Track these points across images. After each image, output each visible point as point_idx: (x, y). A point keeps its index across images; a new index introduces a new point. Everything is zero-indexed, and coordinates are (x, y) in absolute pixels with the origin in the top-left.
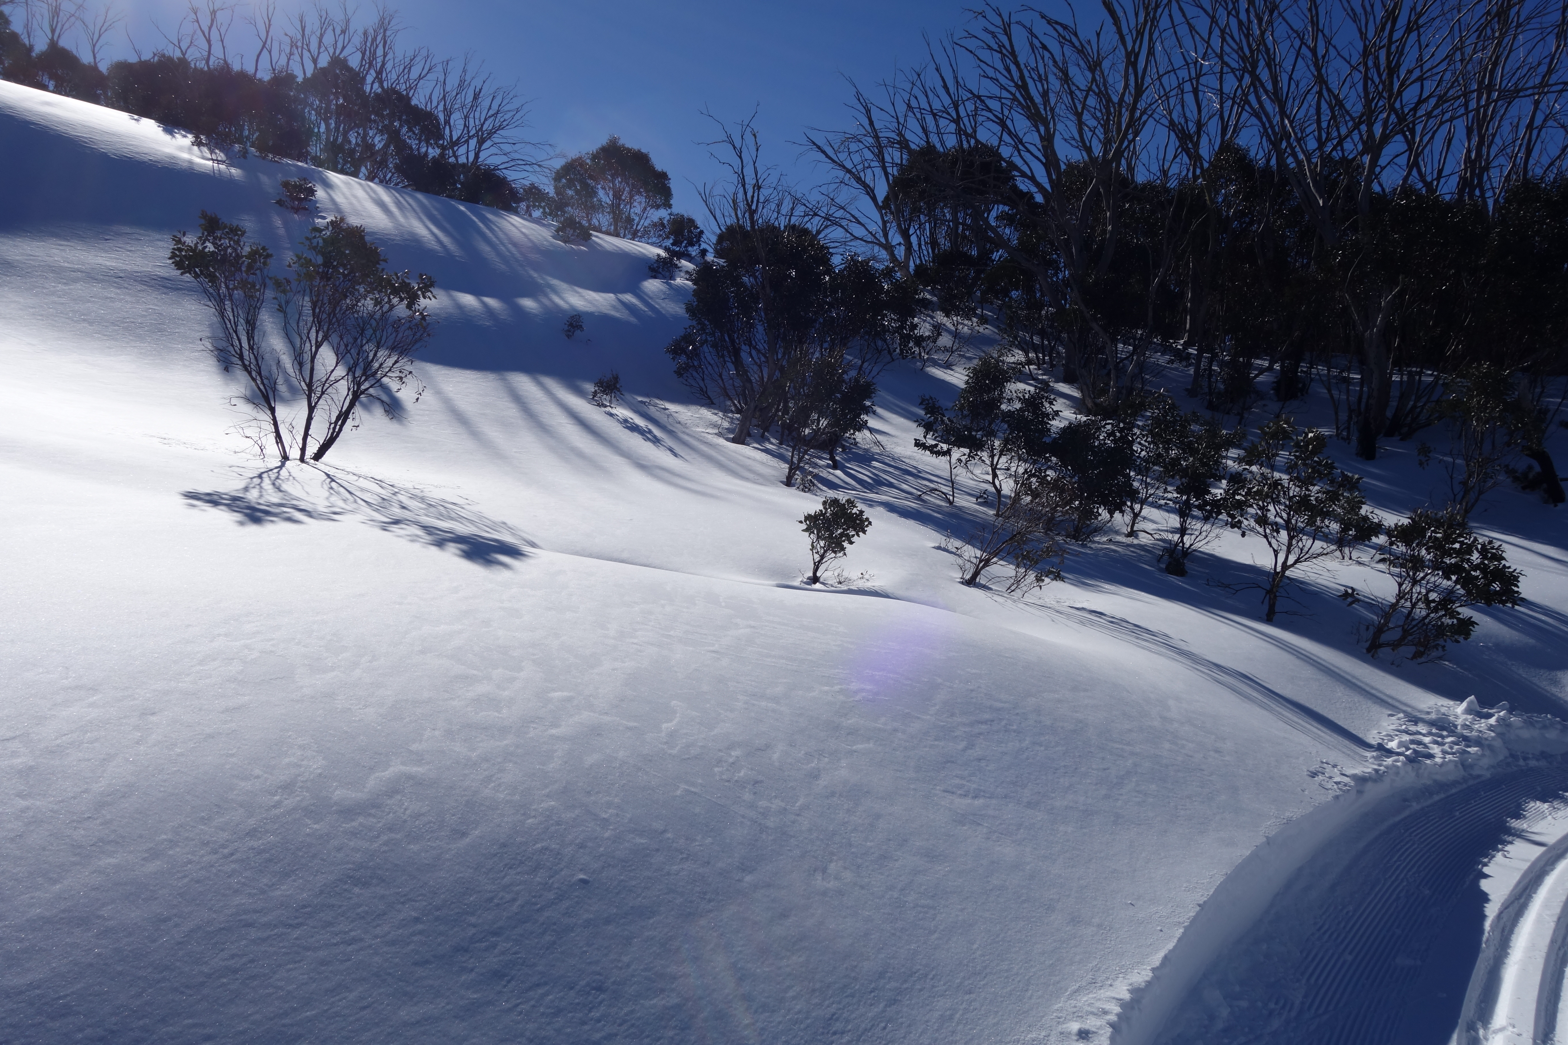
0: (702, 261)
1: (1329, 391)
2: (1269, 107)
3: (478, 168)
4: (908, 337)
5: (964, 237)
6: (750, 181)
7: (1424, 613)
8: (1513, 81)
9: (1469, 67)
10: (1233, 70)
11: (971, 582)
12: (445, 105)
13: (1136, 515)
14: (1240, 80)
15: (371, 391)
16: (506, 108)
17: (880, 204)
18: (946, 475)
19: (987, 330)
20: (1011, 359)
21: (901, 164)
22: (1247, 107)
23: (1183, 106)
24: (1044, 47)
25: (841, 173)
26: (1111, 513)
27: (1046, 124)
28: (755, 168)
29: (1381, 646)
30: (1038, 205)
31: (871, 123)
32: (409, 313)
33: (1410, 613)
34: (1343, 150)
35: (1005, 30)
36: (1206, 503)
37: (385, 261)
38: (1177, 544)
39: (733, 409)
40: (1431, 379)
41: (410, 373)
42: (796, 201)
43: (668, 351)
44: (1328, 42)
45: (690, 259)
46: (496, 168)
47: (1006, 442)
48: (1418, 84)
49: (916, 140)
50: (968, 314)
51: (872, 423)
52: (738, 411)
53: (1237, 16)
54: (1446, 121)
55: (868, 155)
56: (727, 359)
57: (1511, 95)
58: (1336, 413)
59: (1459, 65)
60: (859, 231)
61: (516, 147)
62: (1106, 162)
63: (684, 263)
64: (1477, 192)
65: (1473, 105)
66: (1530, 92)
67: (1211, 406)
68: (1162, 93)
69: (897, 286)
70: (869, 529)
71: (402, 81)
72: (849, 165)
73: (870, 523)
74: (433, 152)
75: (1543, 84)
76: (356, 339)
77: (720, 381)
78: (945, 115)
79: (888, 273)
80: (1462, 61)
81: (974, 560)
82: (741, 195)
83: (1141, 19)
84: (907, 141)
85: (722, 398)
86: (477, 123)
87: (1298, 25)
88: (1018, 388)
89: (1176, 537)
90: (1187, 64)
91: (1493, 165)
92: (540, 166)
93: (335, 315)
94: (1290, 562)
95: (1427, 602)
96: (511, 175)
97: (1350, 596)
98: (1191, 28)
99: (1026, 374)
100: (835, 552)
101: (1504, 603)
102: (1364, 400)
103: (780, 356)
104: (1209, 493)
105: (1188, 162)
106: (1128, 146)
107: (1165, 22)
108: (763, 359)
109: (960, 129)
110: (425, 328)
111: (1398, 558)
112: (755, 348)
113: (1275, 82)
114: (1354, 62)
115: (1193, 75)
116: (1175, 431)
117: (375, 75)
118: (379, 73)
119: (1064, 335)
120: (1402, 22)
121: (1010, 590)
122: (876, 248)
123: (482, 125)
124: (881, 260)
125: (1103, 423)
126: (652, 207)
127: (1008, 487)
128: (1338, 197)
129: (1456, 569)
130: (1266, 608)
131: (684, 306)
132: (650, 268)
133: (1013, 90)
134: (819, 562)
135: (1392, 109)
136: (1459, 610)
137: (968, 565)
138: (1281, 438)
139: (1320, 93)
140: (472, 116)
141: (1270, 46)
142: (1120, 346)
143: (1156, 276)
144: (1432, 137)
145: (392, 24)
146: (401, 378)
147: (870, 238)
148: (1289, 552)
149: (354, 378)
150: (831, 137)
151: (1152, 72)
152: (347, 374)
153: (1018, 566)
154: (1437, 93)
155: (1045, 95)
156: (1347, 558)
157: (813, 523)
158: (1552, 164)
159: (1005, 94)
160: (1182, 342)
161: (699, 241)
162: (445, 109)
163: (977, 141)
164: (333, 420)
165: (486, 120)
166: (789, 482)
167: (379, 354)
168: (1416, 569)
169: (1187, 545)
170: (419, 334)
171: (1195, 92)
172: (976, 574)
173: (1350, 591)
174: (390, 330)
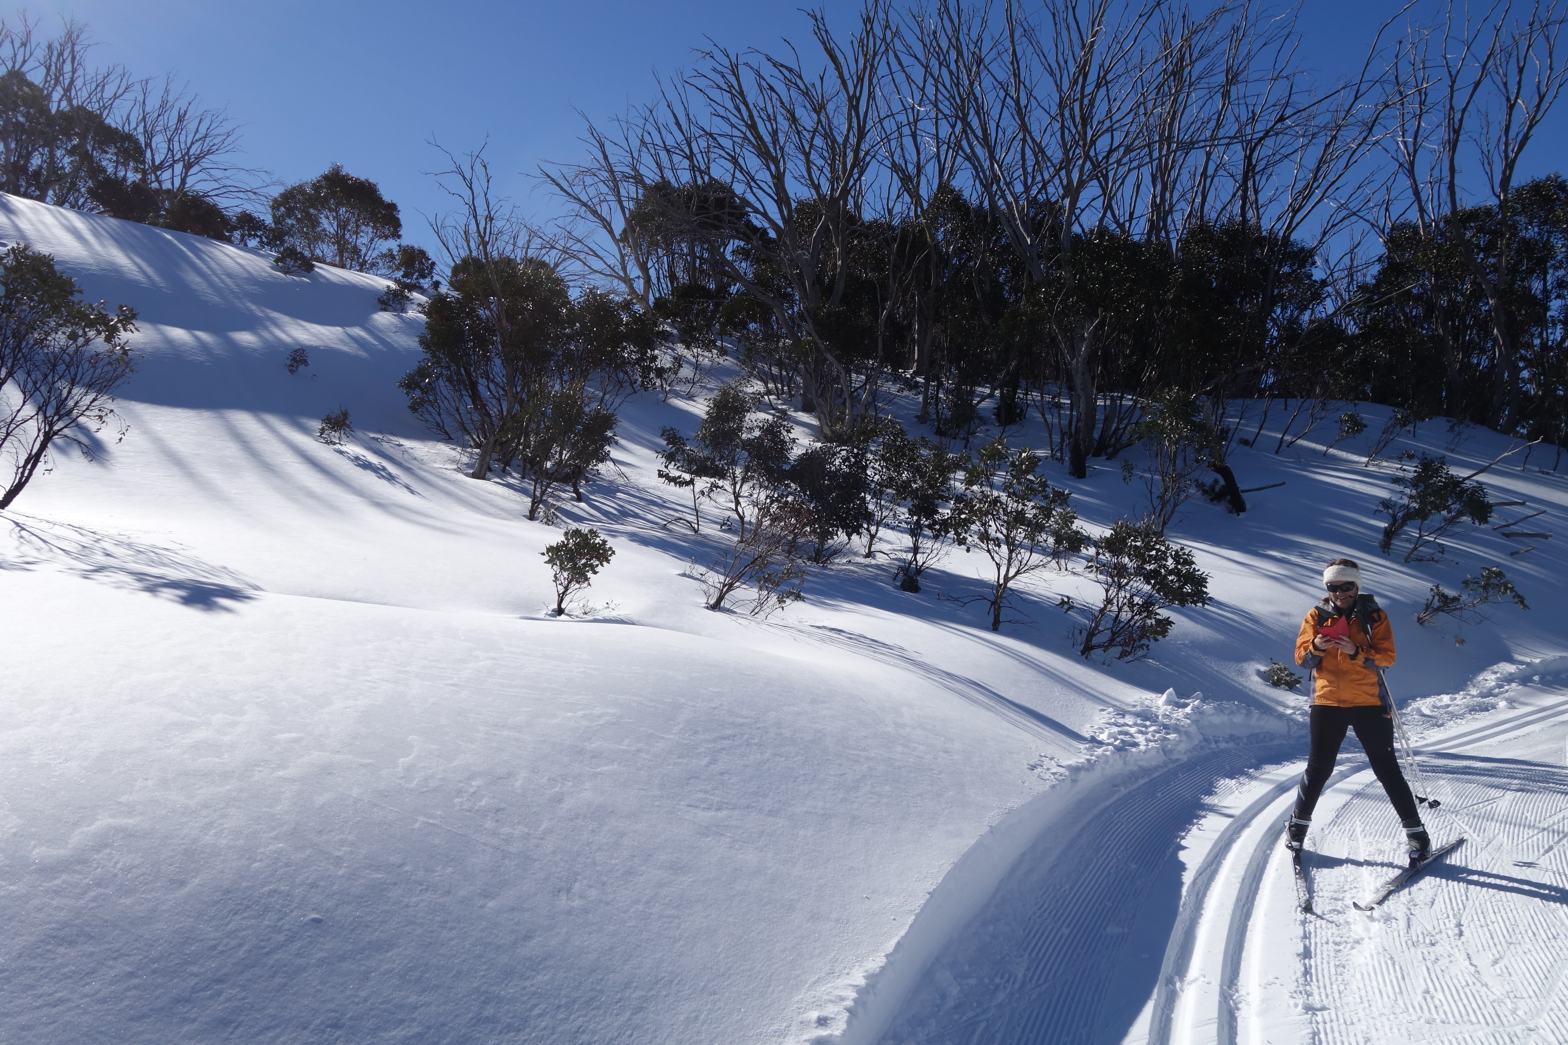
0: (435, 293)
1: (1043, 415)
2: (981, 152)
3: (185, 194)
4: (649, 369)
5: (702, 271)
6: (482, 212)
7: (1130, 615)
8: (1189, 134)
9: (1151, 120)
10: (946, 117)
11: (716, 607)
12: (145, 127)
13: (873, 537)
14: (953, 127)
15: (66, 431)
16: (215, 132)
17: (618, 237)
18: (691, 504)
19: (727, 362)
20: (750, 390)
21: (637, 199)
22: (960, 152)
23: (902, 149)
24: (772, 89)
25: (576, 206)
26: (849, 535)
27: (776, 163)
28: (487, 200)
29: (1092, 648)
30: (771, 241)
31: (606, 157)
32: (107, 346)
33: (1117, 616)
34: (1046, 193)
35: (733, 71)
36: (935, 522)
37: (81, 292)
38: (910, 563)
39: (472, 443)
40: (1131, 403)
41: (112, 411)
42: (532, 234)
43: (401, 386)
44: (1030, 94)
45: (422, 291)
46: (206, 195)
47: (747, 469)
48: (1109, 135)
49: (651, 176)
50: (708, 345)
51: (615, 454)
52: (478, 446)
53: (948, 67)
54: (1134, 168)
55: (604, 189)
56: (464, 393)
57: (1188, 147)
58: (1050, 436)
59: (1143, 119)
60: (597, 264)
61: (227, 173)
62: (834, 201)
63: (416, 295)
64: (1163, 234)
65: (1156, 154)
66: (1202, 144)
67: (939, 432)
68: (884, 136)
69: (636, 318)
70: (612, 558)
71: (94, 100)
72: (585, 199)
73: (614, 552)
74: (133, 177)
75: (1213, 138)
76: (46, 376)
77: (457, 416)
78: (677, 151)
79: (627, 306)
80: (1145, 114)
81: (718, 586)
82: (473, 227)
83: (861, 65)
84: (641, 175)
85: (460, 433)
86: (183, 146)
87: (1002, 76)
88: (757, 418)
89: (910, 556)
90: (906, 109)
91: (1175, 209)
92: (255, 193)
93: (20, 350)
94: (1011, 574)
95: (1131, 605)
96: (222, 203)
97: (1066, 604)
98: (908, 77)
99: (766, 404)
100: (578, 583)
101: (1195, 602)
102: (1074, 424)
103: (519, 389)
104: (938, 512)
105: (909, 200)
106: (855, 184)
107: (882, 69)
108: (501, 392)
109: (694, 166)
110: (127, 363)
111: (1104, 565)
112: (493, 381)
113: (985, 130)
114: (1053, 113)
115: (911, 120)
116: (904, 455)
117: (62, 92)
118: (68, 90)
119: (801, 366)
120: (1092, 77)
121: (754, 612)
122: (616, 281)
123: (189, 149)
124: (619, 292)
125: (839, 449)
126: (380, 237)
127: (750, 513)
128: (1044, 237)
129: (1155, 573)
130: (991, 619)
131: (417, 339)
132: (379, 300)
133: (744, 129)
134: (564, 593)
135: (1087, 157)
136: (1158, 611)
137: (712, 590)
138: (997, 457)
139: (1024, 140)
140: (176, 139)
141: (978, 95)
142: (854, 376)
143: (884, 309)
144: (1122, 183)
145: (81, 38)
146: (101, 417)
147: (608, 271)
148: (1009, 565)
149: (46, 417)
150: (565, 170)
151: (873, 115)
152: (37, 414)
153: (761, 589)
154: (1125, 143)
155: (774, 134)
156: (1063, 570)
157: (555, 554)
158: (1224, 208)
159: (736, 133)
160: (911, 371)
161: (431, 273)
162: (145, 131)
163: (711, 177)
164: (21, 464)
165: (192, 143)
166: (532, 516)
167: (74, 391)
168: (1120, 575)
169: (920, 563)
170: (120, 370)
171: (914, 135)
172: (720, 598)
173: (1066, 599)
174: (86, 366)
